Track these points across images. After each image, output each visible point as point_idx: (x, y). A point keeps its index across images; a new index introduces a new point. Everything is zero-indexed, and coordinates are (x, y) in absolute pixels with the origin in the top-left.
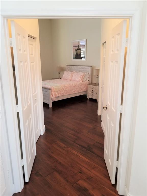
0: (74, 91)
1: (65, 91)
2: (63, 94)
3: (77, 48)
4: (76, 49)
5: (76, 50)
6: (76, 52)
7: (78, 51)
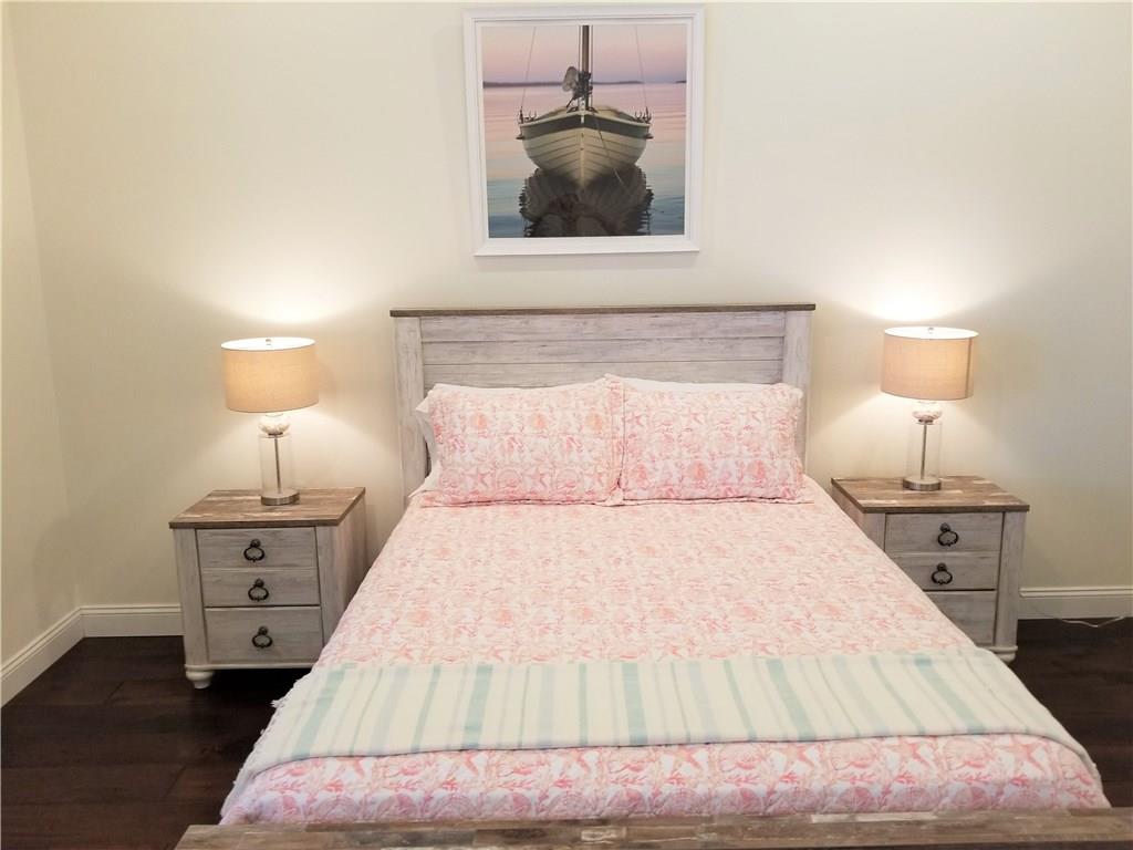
5: (538, 129)
6: (529, 150)
7: (565, 143)
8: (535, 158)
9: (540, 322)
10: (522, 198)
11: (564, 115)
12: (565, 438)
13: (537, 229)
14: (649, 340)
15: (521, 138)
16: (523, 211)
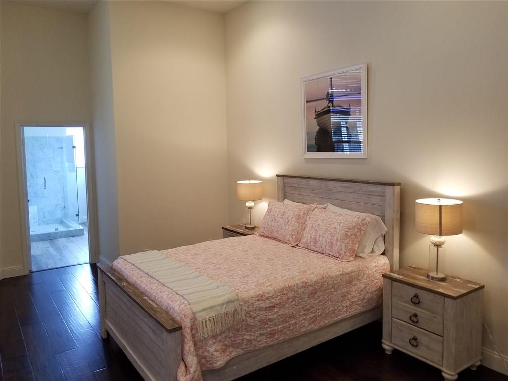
0: (313, 320)
1: (264, 322)
2: (249, 341)
3: (323, 105)
4: (319, 109)
5: (320, 115)
6: (317, 122)
7: (326, 119)
8: (319, 125)
9: (311, 182)
10: (315, 138)
11: (327, 109)
12: (287, 220)
13: (320, 149)
14: (342, 192)
15: (315, 118)
16: (315, 143)
